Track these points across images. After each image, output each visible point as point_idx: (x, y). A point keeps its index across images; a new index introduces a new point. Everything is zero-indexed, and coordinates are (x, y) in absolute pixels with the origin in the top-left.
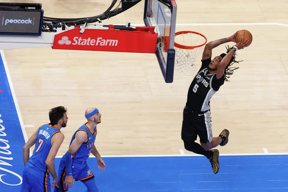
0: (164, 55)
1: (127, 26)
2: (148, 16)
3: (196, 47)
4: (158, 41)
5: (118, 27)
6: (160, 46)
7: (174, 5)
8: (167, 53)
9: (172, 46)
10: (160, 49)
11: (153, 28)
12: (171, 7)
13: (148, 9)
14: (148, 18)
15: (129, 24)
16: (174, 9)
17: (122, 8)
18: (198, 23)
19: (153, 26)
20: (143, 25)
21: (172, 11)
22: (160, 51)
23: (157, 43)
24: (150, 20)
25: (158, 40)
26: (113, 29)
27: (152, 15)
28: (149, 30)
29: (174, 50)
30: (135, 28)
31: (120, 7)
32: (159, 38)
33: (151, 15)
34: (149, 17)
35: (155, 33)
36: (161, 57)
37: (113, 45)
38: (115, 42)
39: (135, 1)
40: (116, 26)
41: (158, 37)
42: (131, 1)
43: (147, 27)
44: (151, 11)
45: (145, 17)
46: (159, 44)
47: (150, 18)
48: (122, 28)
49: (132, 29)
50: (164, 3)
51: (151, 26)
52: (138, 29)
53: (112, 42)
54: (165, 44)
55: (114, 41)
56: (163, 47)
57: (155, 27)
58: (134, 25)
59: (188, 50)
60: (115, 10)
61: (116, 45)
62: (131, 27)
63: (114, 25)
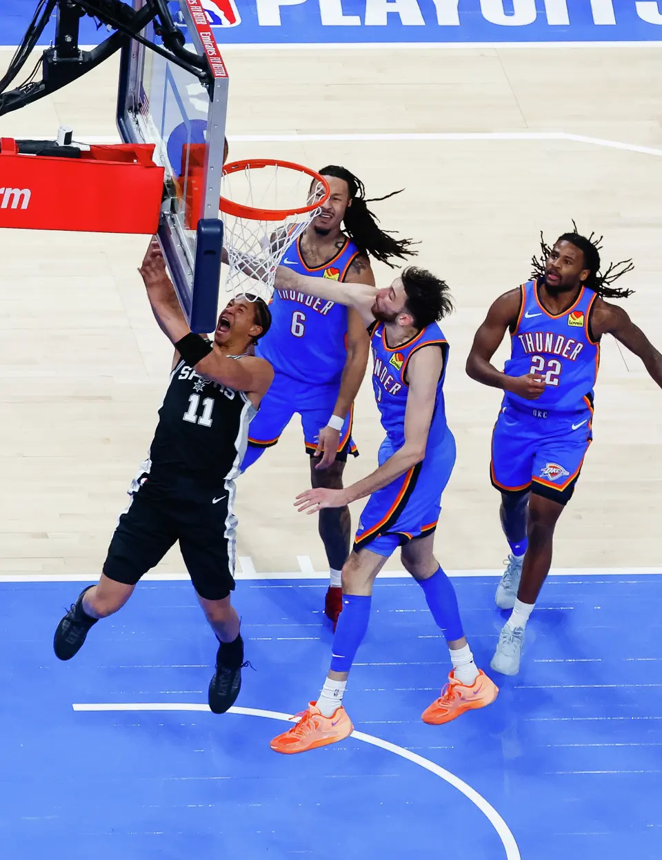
0: (185, 238)
1: (61, 143)
2: (131, 109)
3: (291, 213)
4: (165, 193)
5: (33, 146)
6: (173, 210)
7: (217, 73)
8: (195, 231)
9: (211, 211)
10: (173, 220)
11: (150, 149)
12: (208, 80)
13: (131, 86)
14: (130, 115)
15: (68, 137)
16: (217, 86)
17: (43, 82)
18: (299, 131)
19: (148, 142)
20: (113, 138)
21: (211, 92)
22: (172, 228)
23: (163, 200)
24: (137, 123)
25: (167, 190)
26: (13, 153)
27: (144, 106)
28: (136, 158)
29: (220, 224)
30: (88, 148)
31: (39, 78)
32: (168, 181)
33: (140, 105)
34: (136, 111)
35: (154, 166)
36: (177, 247)
37: (14, 206)
38: (22, 196)
39: (87, 60)
40: (25, 142)
41: (166, 178)
42: (75, 59)
43: (129, 146)
44: (142, 93)
45: (121, 114)
46: (168, 202)
47: (139, 116)
48: (44, 149)
49: (77, 154)
50: (185, 64)
51: (140, 142)
52: (97, 152)
53: (12, 196)
54: (189, 202)
55: (17, 193)
56: (183, 212)
57: (154, 145)
58: (82, 141)
59: (263, 222)
60: (20, 87)
61: (25, 206)
62: (73, 145)
63: (16, 138)
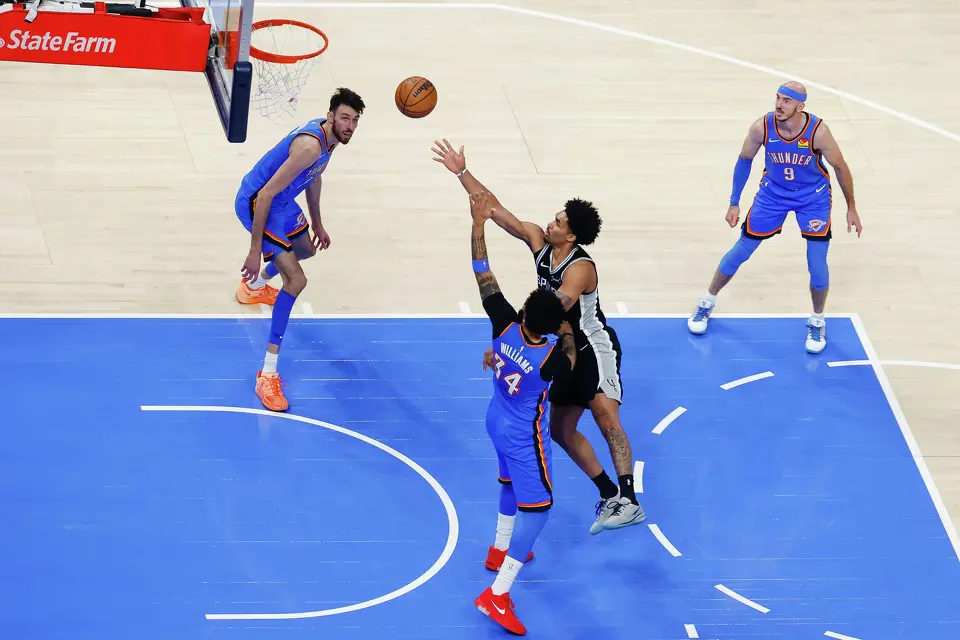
0: (226, 76)
1: (138, 6)
3: (301, 58)
4: (211, 43)
5: (117, 8)
6: (217, 54)
8: (232, 70)
9: (244, 56)
10: (216, 62)
11: (201, 11)
15: (143, 3)
19: (199, 6)
22: (216, 67)
23: (210, 48)
25: (213, 40)
26: (104, 13)
28: (191, 17)
29: (250, 65)
30: (157, 10)
32: (213, 34)
35: (204, 23)
36: (219, 81)
37: (104, 50)
38: (110, 44)
40: (112, 5)
41: (212, 32)
43: (186, 9)
46: (213, 49)
48: (126, 10)
49: (149, 14)
51: (194, 6)
52: (164, 13)
53: (103, 43)
54: (229, 50)
55: (106, 41)
56: (224, 56)
57: (204, 9)
58: (154, 5)
59: (282, 65)
61: (111, 50)
62: (147, 8)
